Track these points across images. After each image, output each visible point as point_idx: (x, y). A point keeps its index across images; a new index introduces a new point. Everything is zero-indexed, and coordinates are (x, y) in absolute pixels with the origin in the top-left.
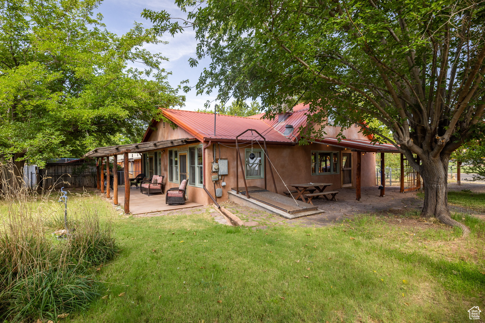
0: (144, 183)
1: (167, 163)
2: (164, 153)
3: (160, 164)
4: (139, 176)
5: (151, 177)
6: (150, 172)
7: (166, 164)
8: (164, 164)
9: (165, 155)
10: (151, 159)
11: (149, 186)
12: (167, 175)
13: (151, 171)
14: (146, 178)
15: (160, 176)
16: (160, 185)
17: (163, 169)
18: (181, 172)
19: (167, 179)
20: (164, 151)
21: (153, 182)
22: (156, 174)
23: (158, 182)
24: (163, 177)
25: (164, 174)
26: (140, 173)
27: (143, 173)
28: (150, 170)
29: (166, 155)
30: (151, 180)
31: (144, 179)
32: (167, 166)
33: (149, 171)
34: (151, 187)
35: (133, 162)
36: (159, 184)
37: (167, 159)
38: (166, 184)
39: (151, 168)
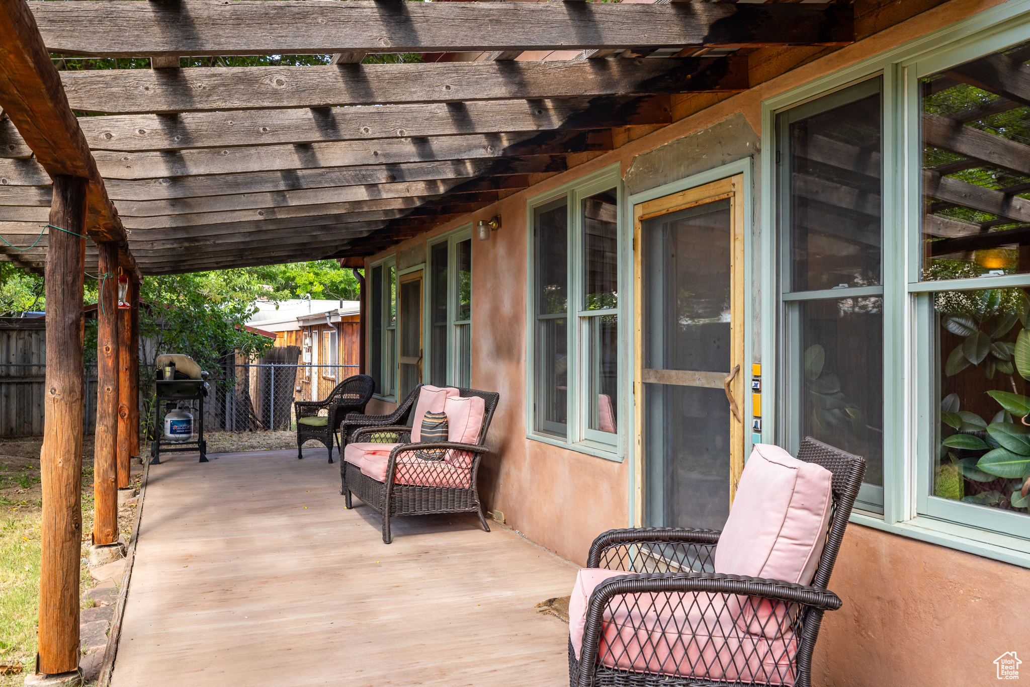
0: (365, 437)
1: (517, 302)
2: (492, 234)
3: (465, 312)
4: (345, 386)
5: (412, 395)
6: (406, 367)
7: (507, 307)
8: (495, 311)
9: (501, 249)
10: (410, 292)
11: (393, 468)
12: (515, 387)
13: (412, 361)
14: (381, 403)
15: (464, 393)
16: (465, 461)
17: (484, 342)
18: (648, 362)
19: (512, 417)
20: (497, 219)
21: (416, 437)
22: (440, 379)
23: (455, 437)
24: (491, 401)
25: (491, 378)
26: (356, 372)
27: (368, 372)
28: (405, 353)
29: (513, 247)
30: (404, 418)
31: (369, 408)
32: (516, 319)
33: (399, 359)
34: (403, 476)
35: (338, 325)
36: (461, 449)
37: (518, 274)
38: (503, 450)
39: (411, 347)
